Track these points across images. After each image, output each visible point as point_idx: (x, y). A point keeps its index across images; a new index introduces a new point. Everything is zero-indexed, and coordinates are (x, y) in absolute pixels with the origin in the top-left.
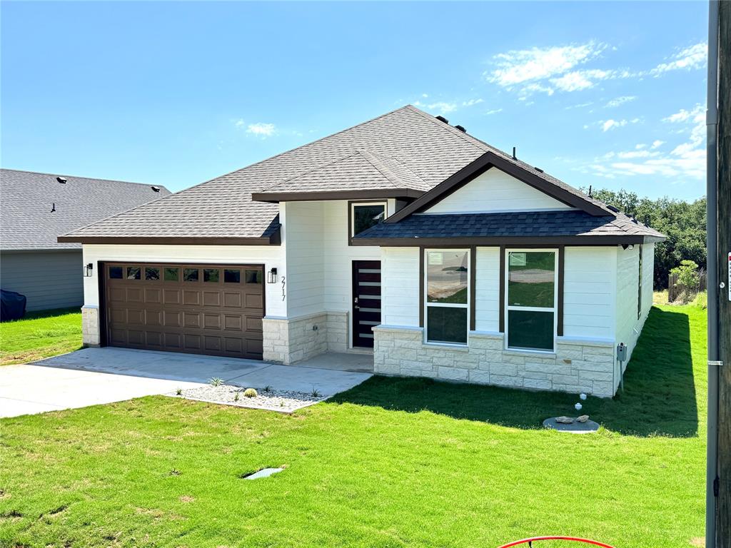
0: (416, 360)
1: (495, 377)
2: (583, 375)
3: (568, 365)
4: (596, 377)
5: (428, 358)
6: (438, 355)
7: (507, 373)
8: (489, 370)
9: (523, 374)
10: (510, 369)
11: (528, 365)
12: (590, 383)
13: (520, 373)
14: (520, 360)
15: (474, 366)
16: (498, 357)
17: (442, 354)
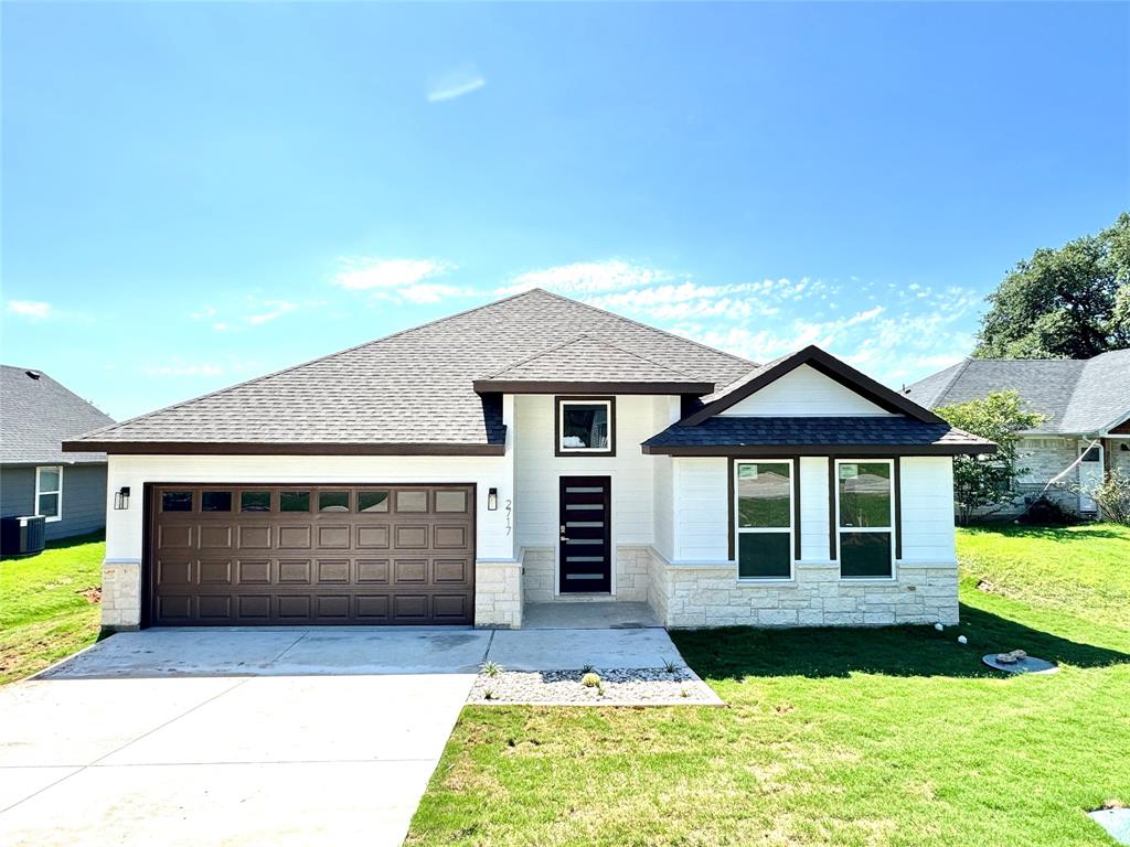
0: (729, 605)
1: (830, 616)
2: (929, 602)
3: (912, 593)
4: (942, 604)
5: (746, 600)
6: (758, 595)
7: (845, 609)
8: (823, 608)
9: (864, 608)
10: (849, 603)
11: (869, 597)
12: (936, 610)
13: (860, 607)
14: (859, 592)
15: (805, 604)
16: (834, 591)
17: (763, 593)
